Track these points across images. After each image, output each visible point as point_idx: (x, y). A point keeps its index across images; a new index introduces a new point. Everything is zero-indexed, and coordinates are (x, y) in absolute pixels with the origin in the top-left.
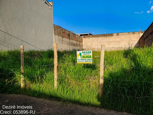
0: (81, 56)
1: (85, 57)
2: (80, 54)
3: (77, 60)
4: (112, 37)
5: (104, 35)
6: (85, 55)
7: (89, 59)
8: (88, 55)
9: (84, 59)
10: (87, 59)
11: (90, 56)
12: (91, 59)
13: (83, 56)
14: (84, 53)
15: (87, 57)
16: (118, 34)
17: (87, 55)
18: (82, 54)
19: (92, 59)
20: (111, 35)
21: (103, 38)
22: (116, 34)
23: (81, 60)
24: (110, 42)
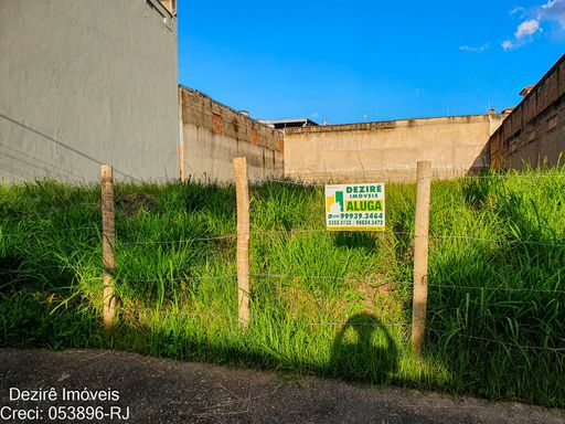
0: (342, 204)
1: (359, 207)
2: (339, 196)
3: (328, 220)
4: (392, 133)
5: (362, 127)
6: (358, 199)
7: (374, 212)
8: (367, 199)
9: (353, 212)
10: (363, 213)
11: (378, 202)
12: (378, 212)
13: (350, 203)
14: (352, 193)
15: (366, 206)
16: (411, 123)
17: (363, 199)
18: (346, 197)
19: (383, 212)
20: (387, 126)
21: (359, 138)
22: (406, 123)
23: (340, 219)
24: (383, 151)
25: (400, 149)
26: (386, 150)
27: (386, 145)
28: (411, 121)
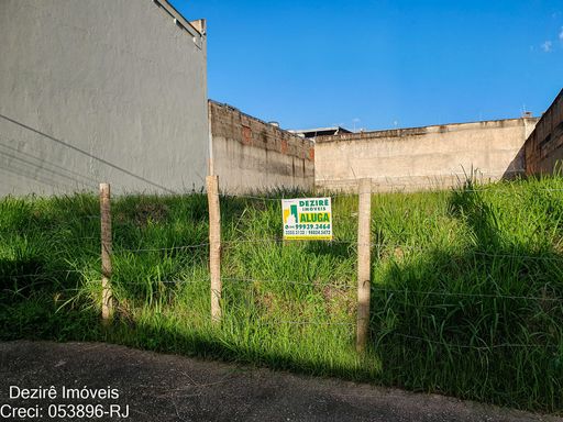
0: (296, 216)
1: (310, 219)
3: (285, 230)
4: (423, 139)
5: (393, 134)
6: (309, 212)
7: (323, 223)
8: (317, 212)
9: (306, 224)
10: (314, 224)
11: (326, 214)
12: (327, 223)
13: (303, 215)
14: (305, 207)
15: (316, 218)
16: (442, 129)
17: (314, 212)
19: (330, 223)
20: (418, 132)
21: (390, 145)
22: (437, 128)
23: (295, 229)
24: (414, 158)
25: (431, 155)
26: (417, 156)
27: (417, 152)
28: (442, 127)
